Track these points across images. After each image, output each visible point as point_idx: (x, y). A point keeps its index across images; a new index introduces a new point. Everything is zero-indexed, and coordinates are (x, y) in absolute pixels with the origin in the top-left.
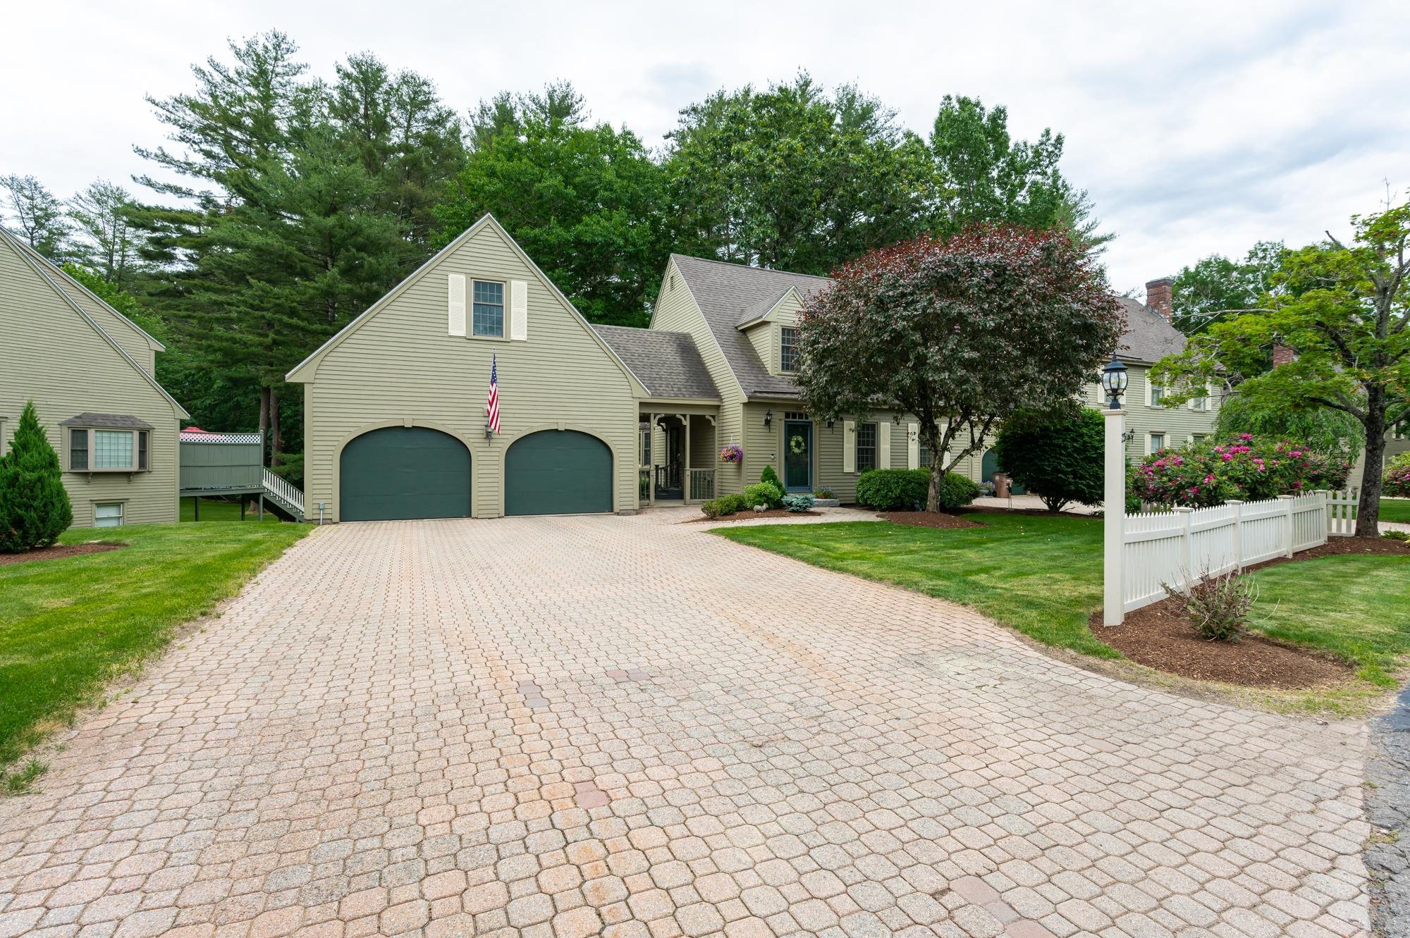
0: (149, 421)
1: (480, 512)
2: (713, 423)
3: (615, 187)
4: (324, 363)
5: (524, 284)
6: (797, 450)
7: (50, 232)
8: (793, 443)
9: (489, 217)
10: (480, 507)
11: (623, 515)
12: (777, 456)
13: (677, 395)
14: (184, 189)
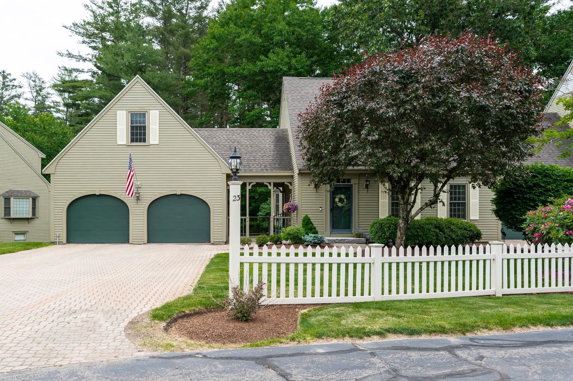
0: (37, 193)
1: (134, 241)
2: (290, 187)
3: (284, 32)
4: (59, 163)
5: (157, 112)
6: (340, 204)
7: (42, 97)
8: (337, 200)
9: (138, 77)
10: (134, 238)
11: (216, 244)
12: (324, 208)
13: (262, 170)
14: (80, 69)
